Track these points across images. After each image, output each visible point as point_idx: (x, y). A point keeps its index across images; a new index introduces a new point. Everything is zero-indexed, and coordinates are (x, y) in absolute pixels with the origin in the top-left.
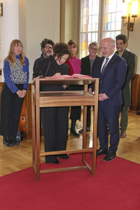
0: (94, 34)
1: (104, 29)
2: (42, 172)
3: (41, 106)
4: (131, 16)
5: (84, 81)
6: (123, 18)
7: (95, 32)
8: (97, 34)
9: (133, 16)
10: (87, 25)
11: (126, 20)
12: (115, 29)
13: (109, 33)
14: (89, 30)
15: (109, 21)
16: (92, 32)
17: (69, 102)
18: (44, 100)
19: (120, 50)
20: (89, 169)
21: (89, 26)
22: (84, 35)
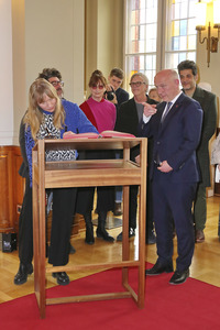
0: (149, 57)
1: (167, 48)
2: (49, 301)
3: (48, 186)
4: (212, 26)
5: (124, 143)
6: (199, 29)
7: (152, 54)
8: (155, 57)
9: (216, 27)
10: (137, 42)
11: (205, 33)
12: (185, 47)
13: (176, 55)
14: (141, 50)
15: (176, 33)
16: (145, 54)
17: (97, 179)
18: (53, 176)
19: (188, 87)
20: (133, 298)
21: (141, 43)
22: (132, 60)
